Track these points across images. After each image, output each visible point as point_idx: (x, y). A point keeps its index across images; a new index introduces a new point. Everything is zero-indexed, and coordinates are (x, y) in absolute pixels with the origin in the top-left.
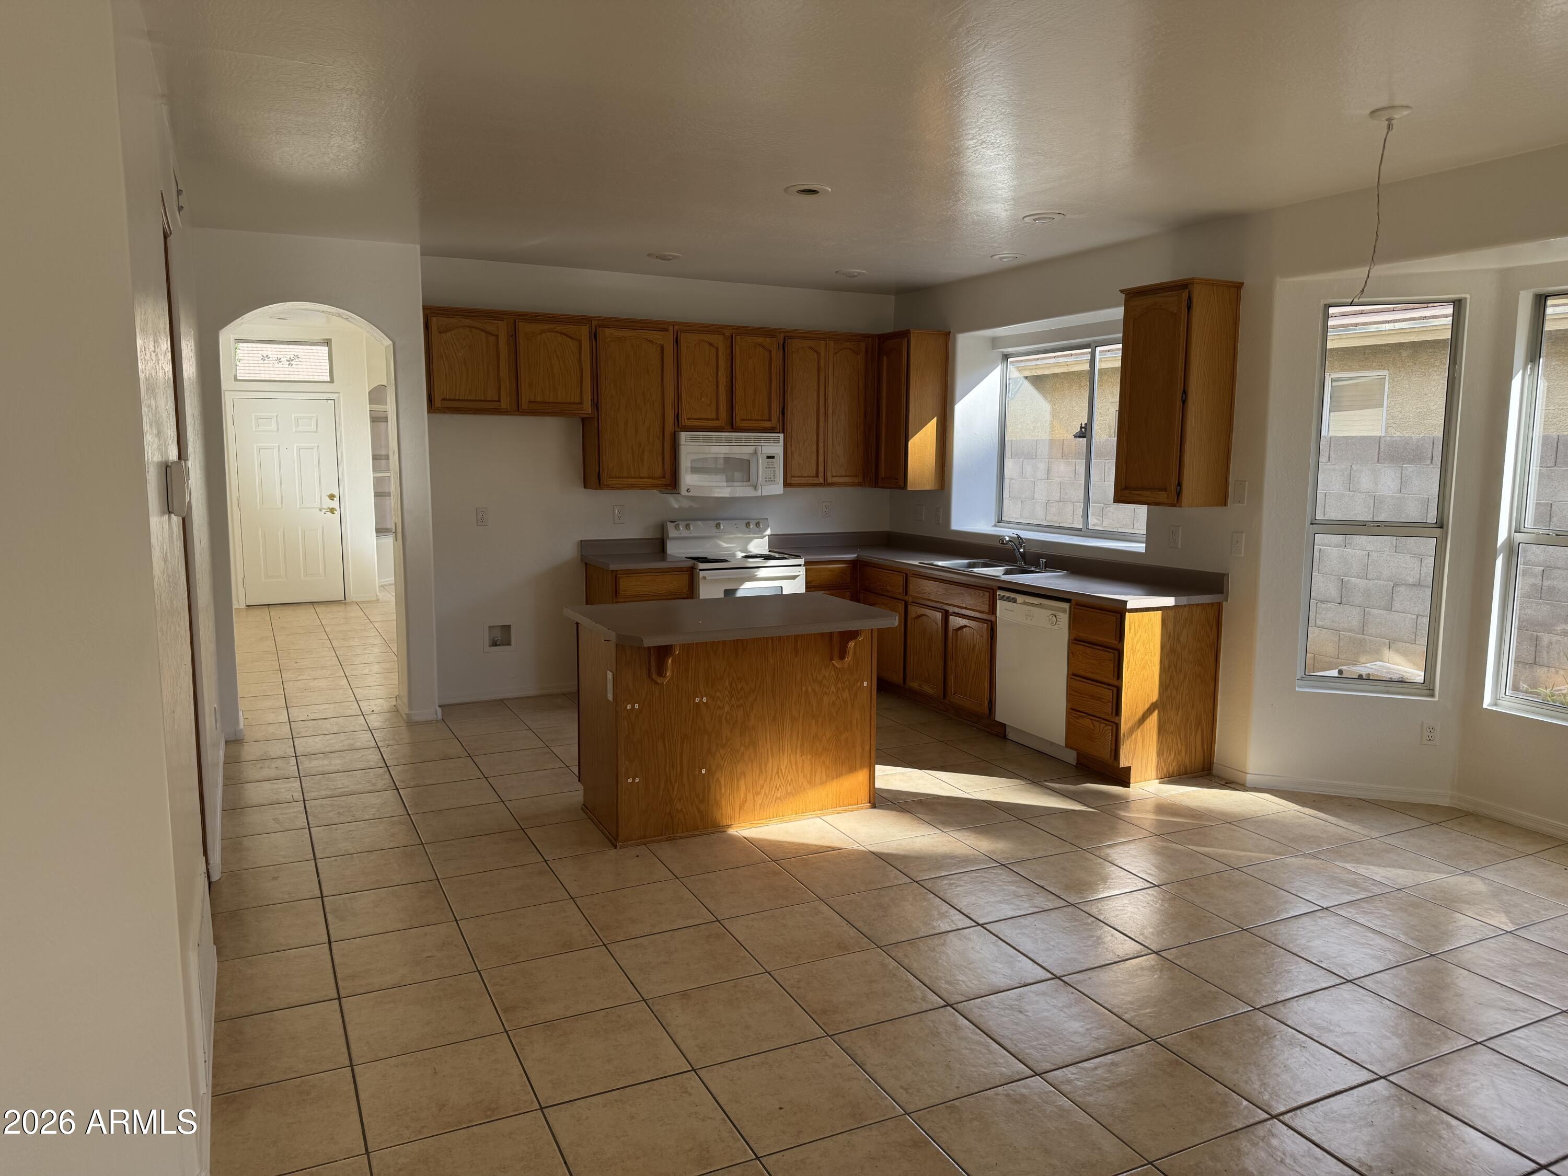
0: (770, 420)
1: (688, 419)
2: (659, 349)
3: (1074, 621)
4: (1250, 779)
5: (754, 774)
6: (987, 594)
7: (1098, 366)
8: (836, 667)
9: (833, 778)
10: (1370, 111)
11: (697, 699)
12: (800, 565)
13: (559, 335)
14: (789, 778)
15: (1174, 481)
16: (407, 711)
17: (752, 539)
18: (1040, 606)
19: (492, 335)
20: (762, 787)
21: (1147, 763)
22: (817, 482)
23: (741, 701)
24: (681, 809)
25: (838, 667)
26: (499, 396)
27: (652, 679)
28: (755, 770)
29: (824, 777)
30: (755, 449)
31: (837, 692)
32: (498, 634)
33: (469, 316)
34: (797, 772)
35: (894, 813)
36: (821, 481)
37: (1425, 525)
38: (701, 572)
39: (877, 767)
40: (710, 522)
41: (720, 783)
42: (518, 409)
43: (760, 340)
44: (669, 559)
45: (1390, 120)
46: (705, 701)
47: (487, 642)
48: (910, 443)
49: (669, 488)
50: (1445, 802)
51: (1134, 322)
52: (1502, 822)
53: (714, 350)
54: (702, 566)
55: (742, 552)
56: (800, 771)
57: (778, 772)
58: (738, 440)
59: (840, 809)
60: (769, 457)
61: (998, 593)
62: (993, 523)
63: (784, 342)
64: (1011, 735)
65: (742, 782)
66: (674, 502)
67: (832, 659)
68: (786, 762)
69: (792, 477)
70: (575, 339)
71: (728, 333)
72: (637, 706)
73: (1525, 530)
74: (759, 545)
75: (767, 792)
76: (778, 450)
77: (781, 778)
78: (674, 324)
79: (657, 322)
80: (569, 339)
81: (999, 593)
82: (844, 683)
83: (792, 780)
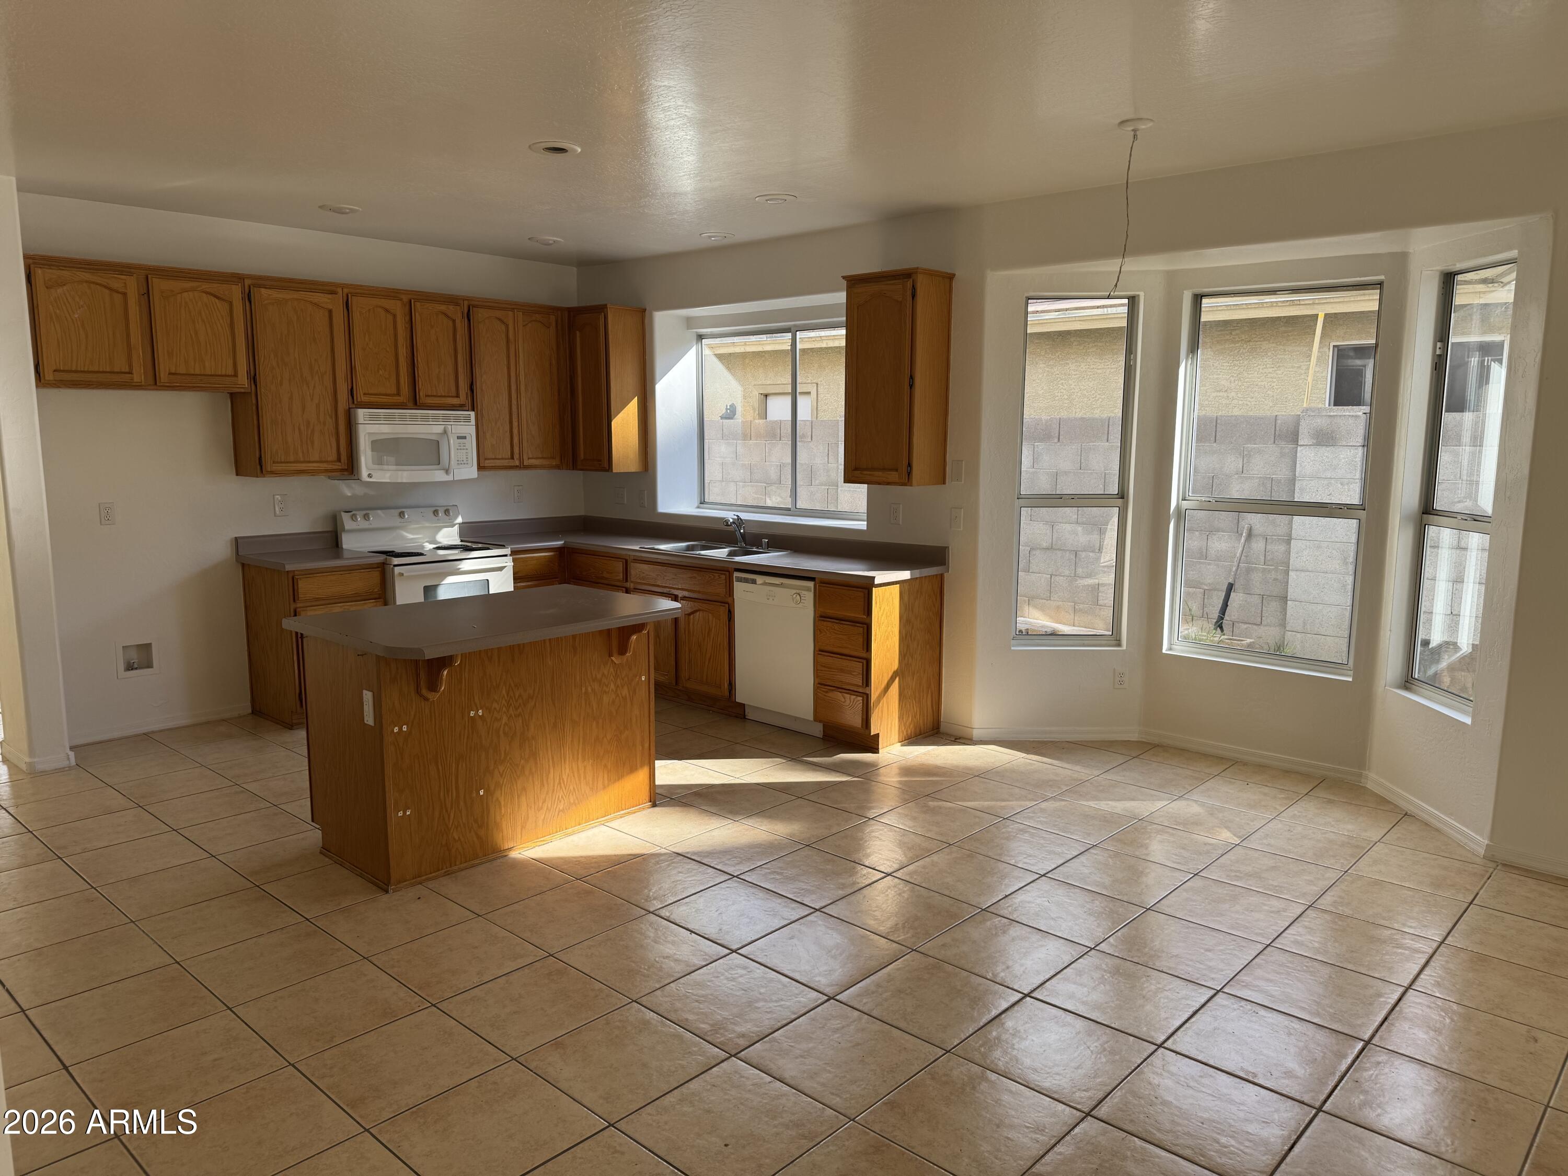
0: (458, 396)
1: (364, 394)
2: (327, 314)
3: (819, 599)
4: (976, 734)
5: (536, 788)
6: (723, 577)
7: (799, 346)
8: (615, 663)
9: (615, 781)
10: (1119, 121)
11: (472, 712)
12: (506, 556)
13: (204, 295)
14: (571, 788)
15: (905, 462)
16: (27, 760)
17: (440, 528)
18: (781, 585)
19: (118, 292)
20: (544, 801)
21: (891, 728)
22: (513, 465)
23: (520, 710)
24: (459, 838)
25: (617, 662)
26: (130, 366)
27: (421, 696)
28: (536, 783)
29: (606, 782)
30: (445, 428)
31: (616, 690)
32: (134, 656)
33: (90, 269)
34: (580, 780)
35: (677, 808)
36: (517, 463)
37: (1109, 496)
38: (396, 568)
39: (658, 763)
40: (393, 511)
41: (500, 803)
42: (154, 382)
43: (443, 308)
44: (346, 555)
45: (1135, 131)
46: (481, 714)
47: (121, 667)
48: (613, 423)
49: (346, 473)
50: (1134, 737)
51: (858, 308)
52: (1183, 750)
53: (390, 318)
54: (396, 561)
55: (431, 543)
56: (582, 779)
57: (560, 783)
58: (425, 418)
59: (622, 812)
60: (459, 438)
61: (734, 575)
62: (696, 505)
63: (469, 311)
64: (750, 715)
65: (523, 799)
66: (347, 489)
67: (610, 655)
68: (567, 771)
69: (486, 459)
70: (224, 300)
71: (405, 298)
72: (405, 728)
73: (1190, 498)
74: (449, 535)
75: (549, 806)
76: (470, 430)
77: (564, 789)
78: (343, 286)
79: (323, 284)
80: (217, 301)
81: (736, 574)
82: (623, 680)
83: (574, 788)
